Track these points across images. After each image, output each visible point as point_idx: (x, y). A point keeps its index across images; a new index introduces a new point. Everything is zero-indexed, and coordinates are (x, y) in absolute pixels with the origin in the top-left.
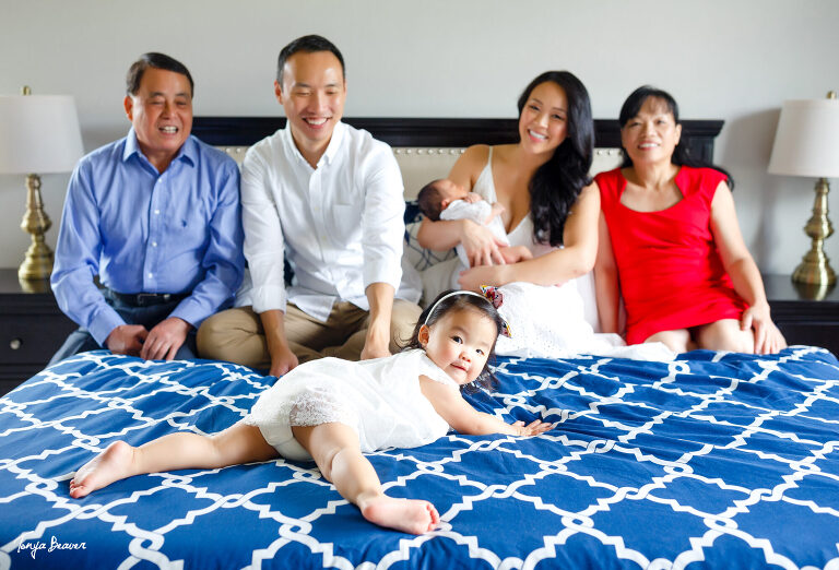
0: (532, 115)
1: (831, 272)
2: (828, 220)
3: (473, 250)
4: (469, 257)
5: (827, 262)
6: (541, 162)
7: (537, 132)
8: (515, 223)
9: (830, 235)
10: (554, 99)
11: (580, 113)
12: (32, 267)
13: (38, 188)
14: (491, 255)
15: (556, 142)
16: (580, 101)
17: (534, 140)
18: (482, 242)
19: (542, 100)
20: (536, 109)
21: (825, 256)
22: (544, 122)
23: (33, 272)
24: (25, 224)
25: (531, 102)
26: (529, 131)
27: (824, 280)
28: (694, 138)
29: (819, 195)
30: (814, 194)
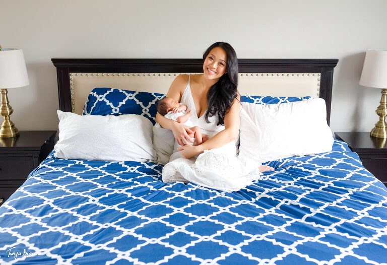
0: (210, 62)
6: (212, 83)
7: (211, 70)
8: (201, 113)
10: (220, 55)
11: (232, 64)
12: (4, 132)
13: (6, 94)
15: (220, 75)
16: (232, 58)
17: (210, 74)
19: (215, 55)
20: (212, 59)
22: (215, 66)
23: (5, 135)
25: (210, 55)
26: (208, 69)
27: (385, 136)
28: (324, 67)
29: (383, 95)
30: (381, 95)
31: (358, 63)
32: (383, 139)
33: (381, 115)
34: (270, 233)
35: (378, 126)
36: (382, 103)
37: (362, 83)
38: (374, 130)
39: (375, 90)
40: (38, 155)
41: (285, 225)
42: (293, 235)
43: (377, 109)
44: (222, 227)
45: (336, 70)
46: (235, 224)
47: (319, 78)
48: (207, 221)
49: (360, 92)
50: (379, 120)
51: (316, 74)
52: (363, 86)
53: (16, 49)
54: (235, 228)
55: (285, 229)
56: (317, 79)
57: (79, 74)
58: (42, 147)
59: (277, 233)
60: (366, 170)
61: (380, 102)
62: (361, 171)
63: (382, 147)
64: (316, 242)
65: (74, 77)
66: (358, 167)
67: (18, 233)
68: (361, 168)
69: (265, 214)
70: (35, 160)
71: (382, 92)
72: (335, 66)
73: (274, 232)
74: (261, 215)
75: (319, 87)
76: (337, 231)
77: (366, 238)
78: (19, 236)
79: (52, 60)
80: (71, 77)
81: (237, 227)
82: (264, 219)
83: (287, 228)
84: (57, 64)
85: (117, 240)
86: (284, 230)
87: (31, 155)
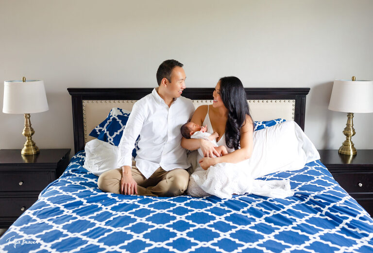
1: (354, 150)
2: (353, 128)
3: (205, 151)
4: (204, 154)
5: (353, 146)
9: (353, 135)
12: (26, 150)
13: (29, 118)
14: (213, 153)
18: (209, 148)
21: (352, 143)
23: (27, 152)
24: (24, 133)
27: (352, 153)
28: (298, 95)
29: (349, 118)
30: (347, 118)
31: (327, 91)
32: (350, 155)
33: (347, 135)
34: (261, 241)
35: (345, 144)
36: (348, 125)
37: (331, 108)
38: (342, 148)
39: (342, 114)
40: (55, 170)
41: (273, 234)
42: (281, 244)
43: (343, 130)
44: (218, 236)
45: (308, 97)
46: (230, 232)
47: (294, 103)
48: (205, 228)
49: (329, 115)
50: (345, 139)
51: (291, 101)
52: (331, 111)
53: (38, 80)
54: (229, 236)
55: (274, 237)
56: (292, 105)
57: (90, 101)
58: (58, 163)
59: (267, 241)
60: (340, 187)
61: (347, 124)
62: (336, 188)
63: (349, 162)
64: (302, 250)
65: (86, 103)
66: (333, 184)
67: (41, 240)
68: (336, 185)
69: (256, 223)
70: (53, 175)
71: (348, 116)
72: (307, 94)
73: (265, 240)
74: (253, 224)
75: (294, 112)
76: (321, 239)
77: (347, 248)
78: (42, 242)
79: (68, 89)
80: (83, 104)
81: (232, 235)
82: (256, 227)
83: (276, 236)
84: (72, 93)
85: (128, 243)
86: (273, 239)
87: (49, 170)
